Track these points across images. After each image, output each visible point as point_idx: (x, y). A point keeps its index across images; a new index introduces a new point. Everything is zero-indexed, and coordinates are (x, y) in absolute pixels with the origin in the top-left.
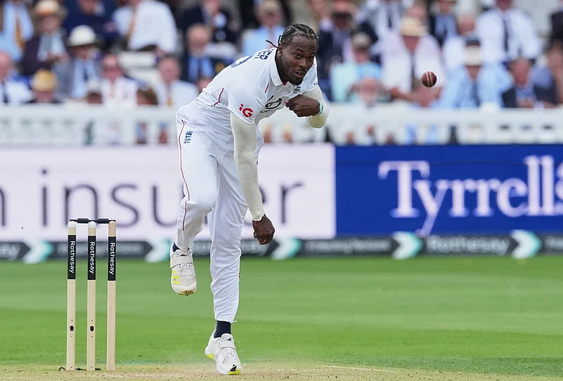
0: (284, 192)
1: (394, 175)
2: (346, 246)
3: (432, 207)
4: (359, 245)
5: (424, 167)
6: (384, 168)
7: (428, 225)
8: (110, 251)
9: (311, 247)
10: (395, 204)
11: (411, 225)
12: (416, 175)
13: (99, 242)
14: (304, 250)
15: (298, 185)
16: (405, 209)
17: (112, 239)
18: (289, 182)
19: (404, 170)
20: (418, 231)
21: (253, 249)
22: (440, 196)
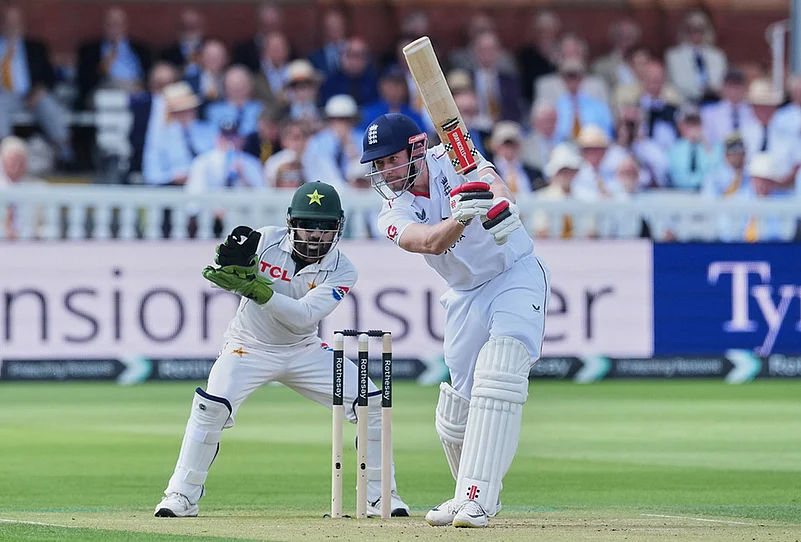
0: (590, 299)
1: (726, 279)
2: (667, 367)
3: (774, 318)
4: (683, 366)
5: (764, 270)
6: (715, 270)
7: (770, 341)
8: (384, 371)
9: (624, 367)
10: (728, 315)
11: (748, 341)
12: (754, 280)
13: (371, 361)
14: (616, 371)
15: (608, 291)
16: (740, 321)
17: (387, 356)
18: (595, 286)
19: (740, 272)
20: (757, 349)
21: (551, 370)
22: (784, 306)
